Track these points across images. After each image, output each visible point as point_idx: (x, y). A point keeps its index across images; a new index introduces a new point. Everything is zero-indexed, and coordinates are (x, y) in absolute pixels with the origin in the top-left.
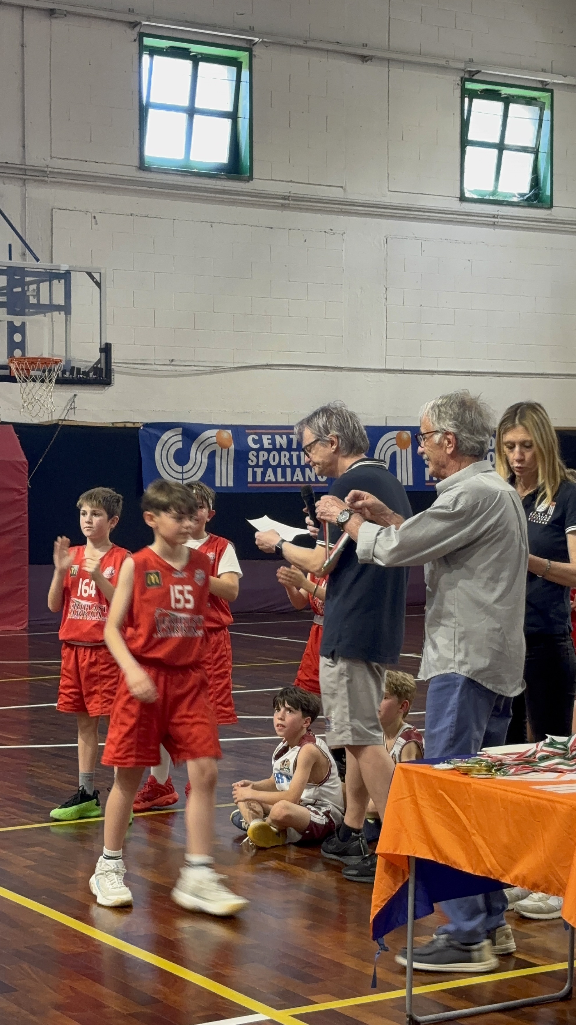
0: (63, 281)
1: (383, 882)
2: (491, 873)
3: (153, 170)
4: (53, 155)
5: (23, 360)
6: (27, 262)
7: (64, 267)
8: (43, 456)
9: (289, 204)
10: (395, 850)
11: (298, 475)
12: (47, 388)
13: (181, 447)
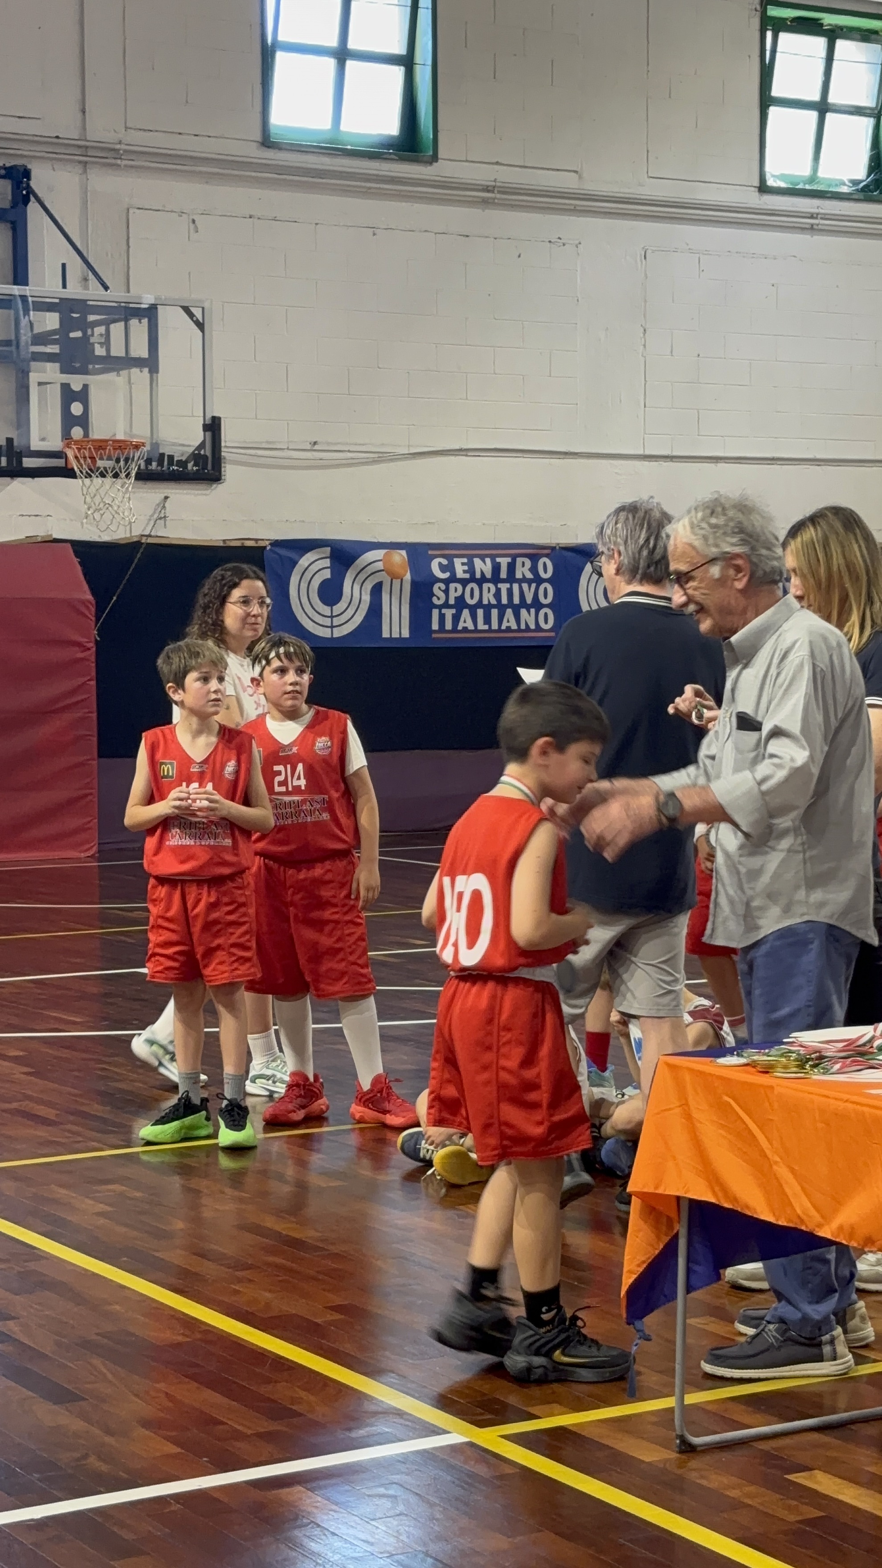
0: (145, 321)
1: (641, 1234)
2: (802, 1221)
3: (284, 146)
4: (129, 125)
5: (85, 443)
6: (90, 292)
7: (147, 300)
8: (119, 592)
9: (494, 199)
10: (656, 1188)
11: (509, 620)
12: (122, 486)
13: (329, 576)
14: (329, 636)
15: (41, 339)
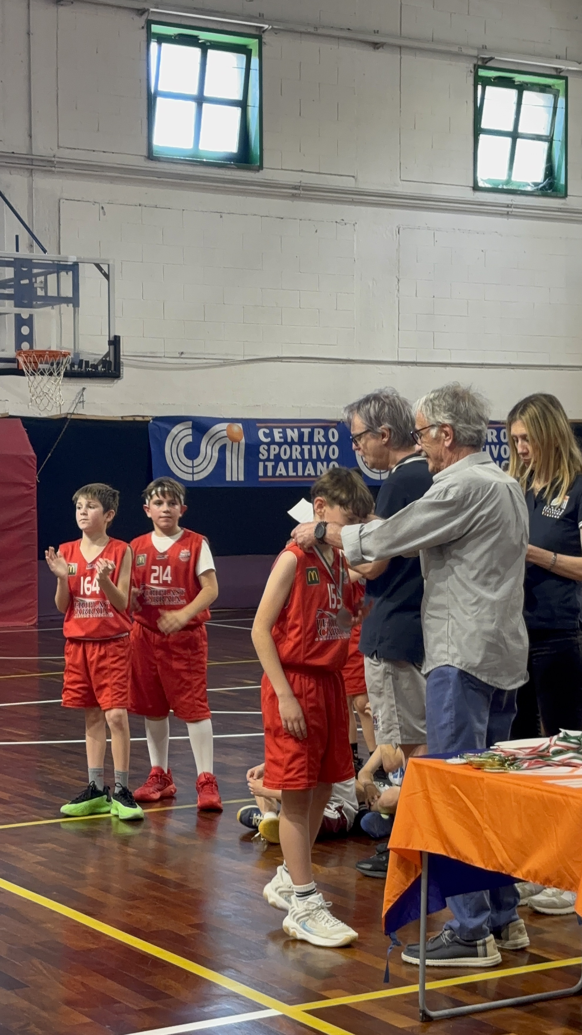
0: (70, 273)
1: (396, 876)
2: (503, 868)
3: (162, 160)
4: (61, 145)
5: (31, 353)
6: (35, 254)
7: (72, 259)
8: (52, 450)
9: (300, 194)
10: (406, 846)
11: (310, 469)
12: (55, 381)
13: (191, 441)
14: (191, 479)
15: (2, 285)
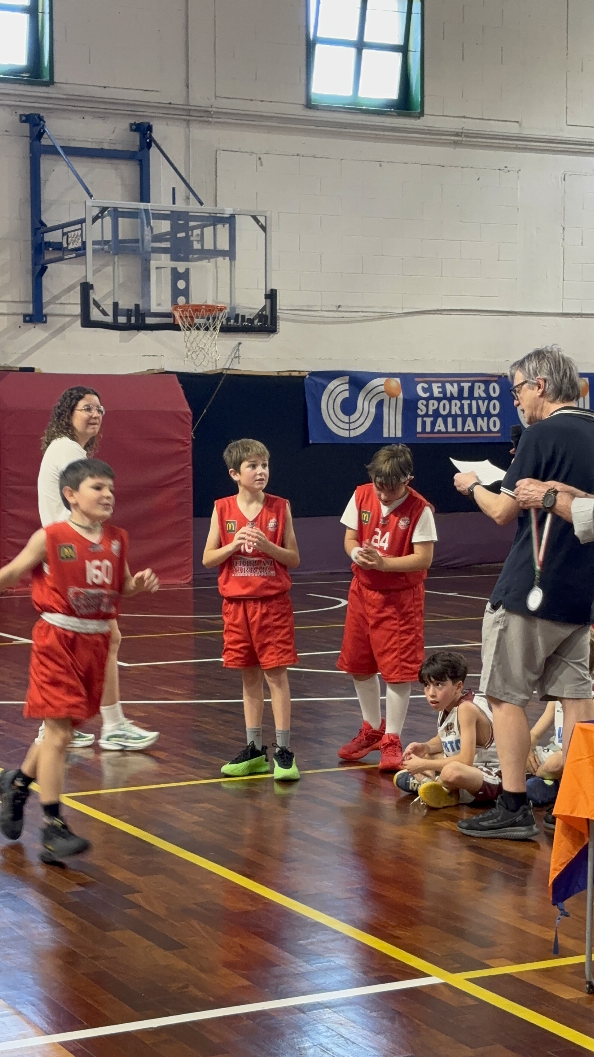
0: (227, 226)
1: (563, 843)
3: (320, 108)
4: (217, 95)
5: (187, 307)
6: (191, 206)
7: (228, 211)
8: (208, 406)
9: (462, 141)
10: (572, 813)
11: (470, 425)
12: (211, 336)
13: (348, 396)
14: (348, 436)
15: (158, 238)
